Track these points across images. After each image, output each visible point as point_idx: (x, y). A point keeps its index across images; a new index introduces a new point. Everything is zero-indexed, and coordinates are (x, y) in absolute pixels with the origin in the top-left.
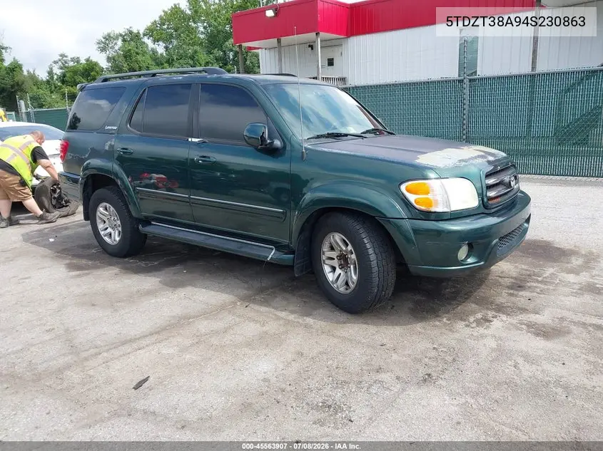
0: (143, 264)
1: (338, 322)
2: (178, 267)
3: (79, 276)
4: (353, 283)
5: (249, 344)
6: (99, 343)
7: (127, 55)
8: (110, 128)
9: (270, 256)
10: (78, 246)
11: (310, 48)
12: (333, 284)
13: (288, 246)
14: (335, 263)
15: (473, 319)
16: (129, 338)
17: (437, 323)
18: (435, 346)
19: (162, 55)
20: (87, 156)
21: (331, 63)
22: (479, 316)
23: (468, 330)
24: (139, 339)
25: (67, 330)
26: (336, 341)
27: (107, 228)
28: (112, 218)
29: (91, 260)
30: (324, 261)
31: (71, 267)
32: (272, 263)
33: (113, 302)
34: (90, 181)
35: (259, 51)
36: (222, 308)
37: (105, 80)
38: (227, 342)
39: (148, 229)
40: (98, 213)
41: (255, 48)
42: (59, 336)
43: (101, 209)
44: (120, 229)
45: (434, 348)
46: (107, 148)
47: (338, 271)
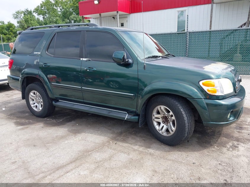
0: (54, 121)
1: (166, 151)
2: (73, 122)
3: (22, 129)
4: (172, 131)
5: (126, 167)
6: (44, 169)
7: (26, 21)
8: (37, 53)
9: (126, 117)
10: (18, 112)
11: (113, 18)
12: (159, 131)
13: (135, 112)
14: (160, 120)
15: (229, 146)
16: (60, 165)
17: (213, 149)
18: (219, 163)
19: (42, 21)
20: (24, 67)
21: (122, 25)
22: (231, 144)
23: (230, 153)
24: (65, 166)
25: (23, 162)
26: (170, 162)
27: (35, 103)
28: (38, 98)
29: (27, 119)
30: (154, 119)
31: (18, 124)
32: (127, 121)
33: (45, 144)
34: (25, 79)
35: (90, 19)
36: (103, 145)
37: (32, 29)
38: (114, 166)
39: (58, 104)
40: (30, 96)
41: (89, 18)
42: (21, 166)
43: (32, 94)
44: (42, 104)
45: (220, 164)
46: (35, 63)
47: (162, 125)
